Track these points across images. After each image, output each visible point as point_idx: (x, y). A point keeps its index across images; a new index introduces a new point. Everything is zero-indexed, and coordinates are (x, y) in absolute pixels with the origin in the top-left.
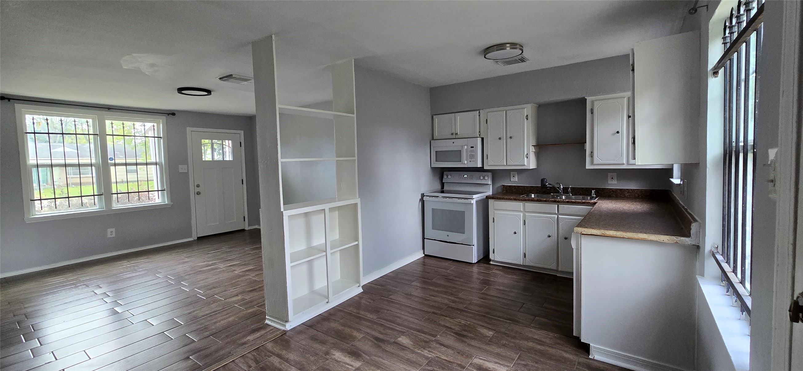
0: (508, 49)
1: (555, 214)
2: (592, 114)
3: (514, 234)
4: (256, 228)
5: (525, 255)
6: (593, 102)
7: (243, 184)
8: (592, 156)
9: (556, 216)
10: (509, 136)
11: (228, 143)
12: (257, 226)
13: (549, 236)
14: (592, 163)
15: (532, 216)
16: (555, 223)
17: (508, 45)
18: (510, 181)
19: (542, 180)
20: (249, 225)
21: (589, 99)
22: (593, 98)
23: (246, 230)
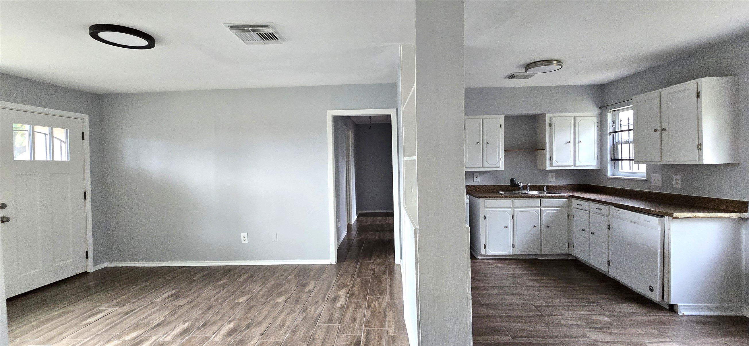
0: (555, 65)
1: (538, 207)
2: (550, 127)
3: (505, 229)
4: (107, 267)
5: (513, 246)
6: (551, 118)
7: (85, 198)
8: (551, 158)
9: (539, 209)
10: (485, 141)
11: (60, 133)
12: (107, 263)
13: (535, 226)
14: (551, 165)
15: (520, 211)
16: (539, 215)
17: (555, 62)
18: (473, 181)
19: (511, 180)
20: (96, 263)
21: (548, 115)
22: (551, 115)
23: (89, 273)
